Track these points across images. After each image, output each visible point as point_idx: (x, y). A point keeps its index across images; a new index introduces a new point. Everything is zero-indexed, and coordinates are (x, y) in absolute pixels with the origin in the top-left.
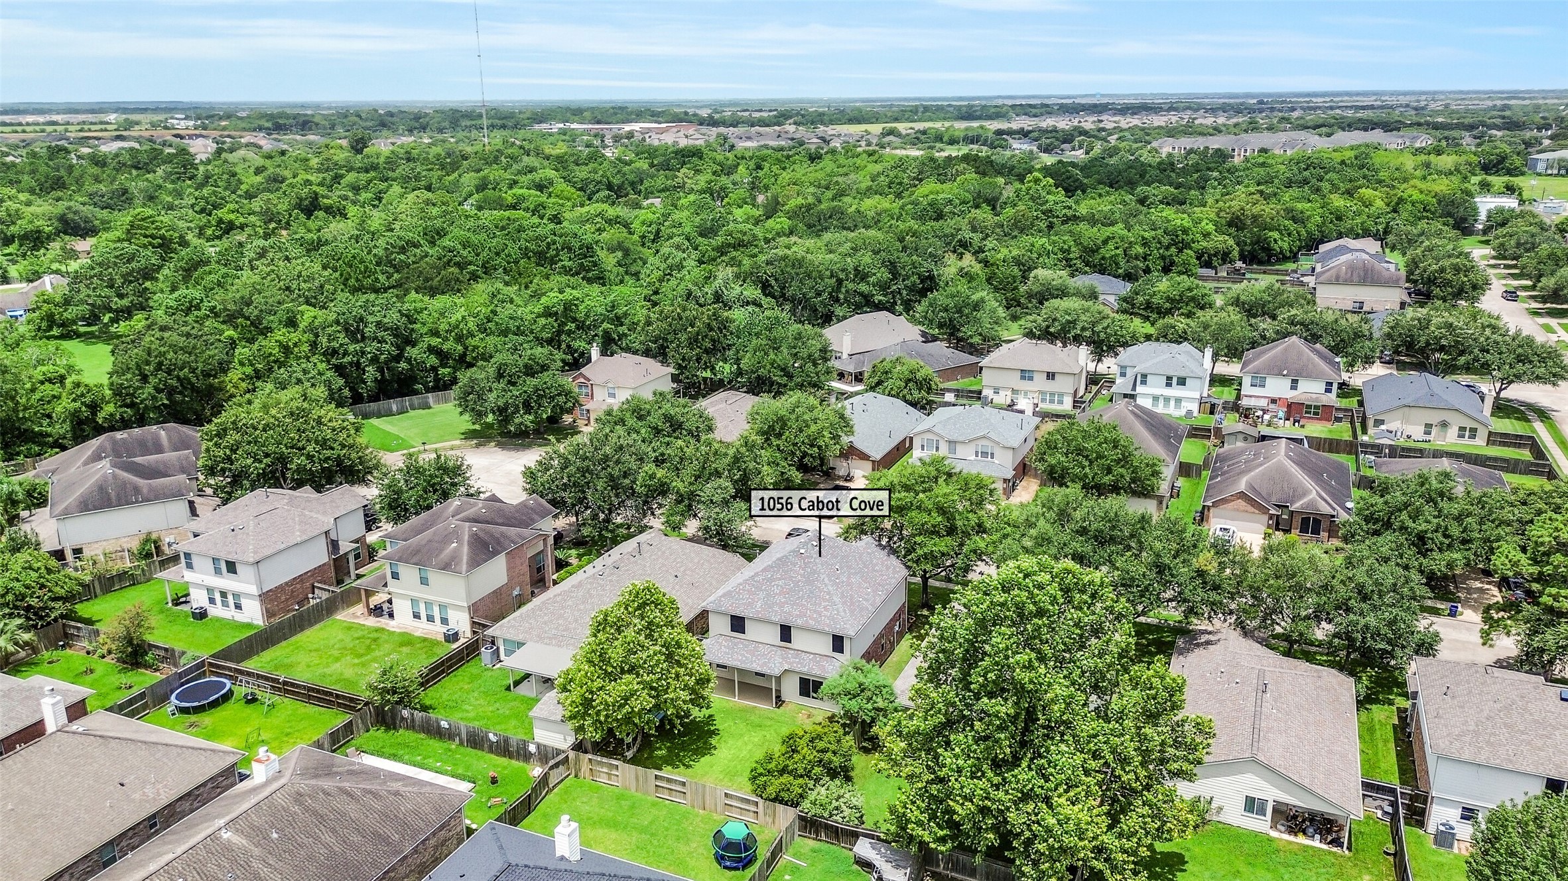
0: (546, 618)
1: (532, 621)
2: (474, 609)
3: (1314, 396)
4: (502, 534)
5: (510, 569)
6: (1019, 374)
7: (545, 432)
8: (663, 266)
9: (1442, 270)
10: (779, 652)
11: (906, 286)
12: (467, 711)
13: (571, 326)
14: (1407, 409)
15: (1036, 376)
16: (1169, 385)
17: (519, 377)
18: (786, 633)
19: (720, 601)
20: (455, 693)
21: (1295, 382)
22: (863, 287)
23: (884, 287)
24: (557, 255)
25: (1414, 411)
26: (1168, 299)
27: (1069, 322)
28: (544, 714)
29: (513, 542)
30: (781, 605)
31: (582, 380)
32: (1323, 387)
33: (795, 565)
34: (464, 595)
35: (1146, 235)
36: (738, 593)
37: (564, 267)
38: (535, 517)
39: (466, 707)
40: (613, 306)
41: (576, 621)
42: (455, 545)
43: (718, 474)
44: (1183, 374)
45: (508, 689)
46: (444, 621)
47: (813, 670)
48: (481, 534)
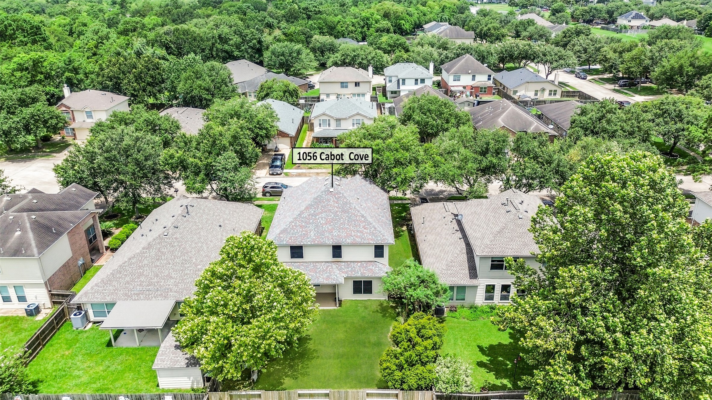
0: (128, 279)
1: (115, 283)
2: (50, 283)
3: (483, 83)
4: (60, 218)
5: (72, 244)
6: (339, 85)
7: (43, 147)
8: (96, 37)
9: (489, 29)
10: (334, 266)
11: (250, 47)
12: (79, 377)
13: (40, 77)
14: (527, 84)
15: (349, 85)
16: (416, 84)
17: (16, 108)
18: (337, 251)
19: (280, 238)
20: (58, 362)
21: (474, 76)
22: (226, 47)
23: (238, 47)
24: (14, 34)
25: (530, 84)
26: (390, 45)
27: (355, 56)
28: (167, 364)
29: (71, 222)
30: (331, 232)
31: (64, 109)
32: (487, 77)
33: (329, 200)
34: (39, 273)
35: (353, 21)
36: (292, 229)
37: (21, 41)
38: (81, 200)
39: (76, 373)
40: (70, 61)
41: (157, 275)
42: (18, 233)
43: (225, 149)
44: (423, 77)
45: (109, 344)
46: (22, 299)
47: (362, 274)
48: (41, 220)
